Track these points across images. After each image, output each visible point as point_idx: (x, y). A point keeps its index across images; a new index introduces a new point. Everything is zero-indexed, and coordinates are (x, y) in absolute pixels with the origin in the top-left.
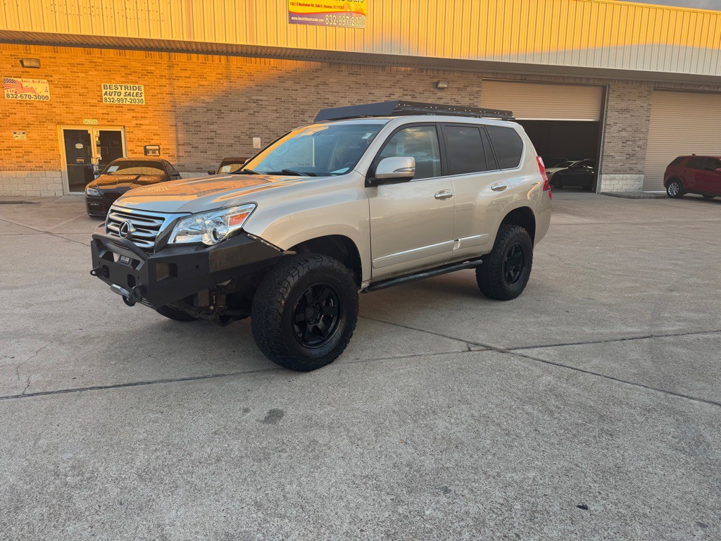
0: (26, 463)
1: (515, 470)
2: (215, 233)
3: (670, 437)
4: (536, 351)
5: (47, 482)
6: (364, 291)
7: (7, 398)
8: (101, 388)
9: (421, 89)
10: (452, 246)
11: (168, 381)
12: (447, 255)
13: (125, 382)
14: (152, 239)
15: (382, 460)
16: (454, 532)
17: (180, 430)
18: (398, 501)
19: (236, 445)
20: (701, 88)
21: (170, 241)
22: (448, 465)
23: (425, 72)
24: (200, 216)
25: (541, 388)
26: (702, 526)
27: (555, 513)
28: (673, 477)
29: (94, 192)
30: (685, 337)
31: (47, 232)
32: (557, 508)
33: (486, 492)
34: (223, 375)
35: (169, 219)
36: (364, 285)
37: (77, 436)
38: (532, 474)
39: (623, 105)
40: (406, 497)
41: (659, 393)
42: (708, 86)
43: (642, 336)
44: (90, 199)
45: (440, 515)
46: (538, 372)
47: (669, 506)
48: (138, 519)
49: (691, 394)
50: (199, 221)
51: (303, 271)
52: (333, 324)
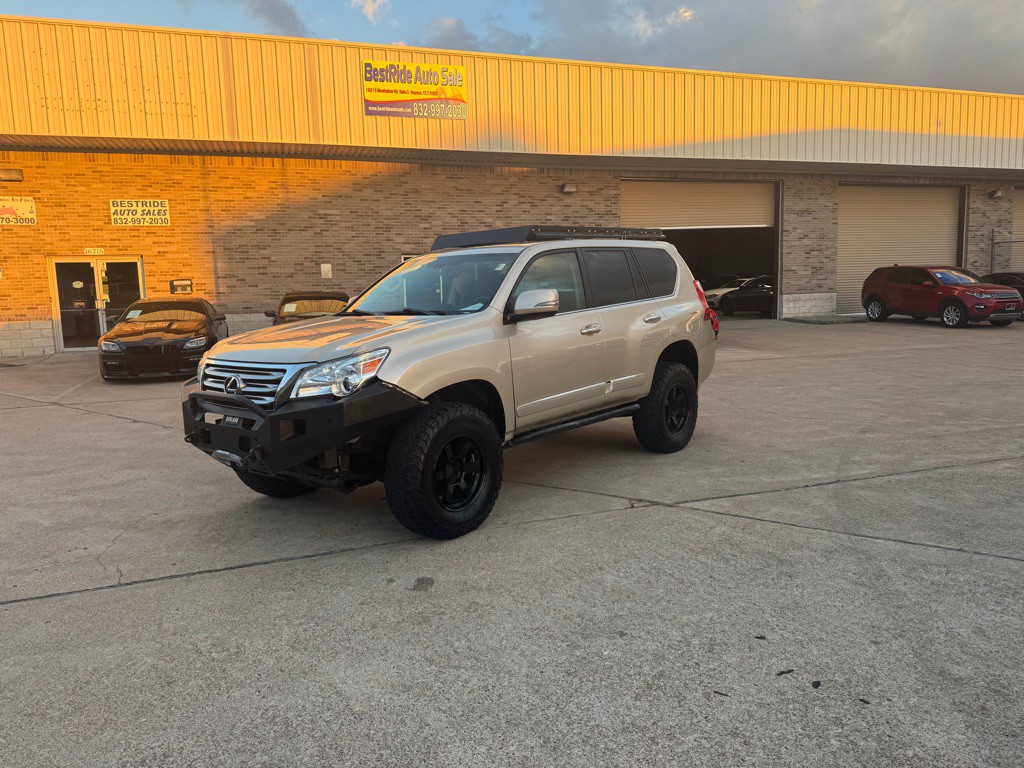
0: (158, 646)
1: (691, 613)
2: (346, 384)
3: (850, 574)
4: (707, 503)
5: (191, 659)
6: (507, 445)
7: (102, 588)
8: (211, 571)
9: (542, 195)
10: (603, 389)
11: (287, 559)
12: (598, 399)
13: (238, 564)
14: (271, 394)
15: (552, 613)
16: (634, 665)
17: (321, 604)
18: (573, 646)
19: (389, 613)
20: (898, 181)
21: (293, 396)
22: (621, 613)
23: (546, 172)
24: (327, 366)
25: (715, 539)
26: (876, 643)
27: (733, 645)
28: (851, 608)
29: (112, 347)
30: (876, 480)
31: (54, 403)
32: (735, 640)
33: (662, 632)
34: (352, 549)
35: (291, 371)
36: (508, 437)
37: (205, 618)
38: (709, 615)
39: (802, 205)
40: (582, 642)
41: (842, 536)
42: (906, 178)
43: (827, 481)
44: (106, 356)
45: (619, 654)
46: (711, 523)
47: (845, 630)
48: (306, 681)
49: (877, 534)
50: (326, 370)
51: (442, 422)
52: (476, 482)
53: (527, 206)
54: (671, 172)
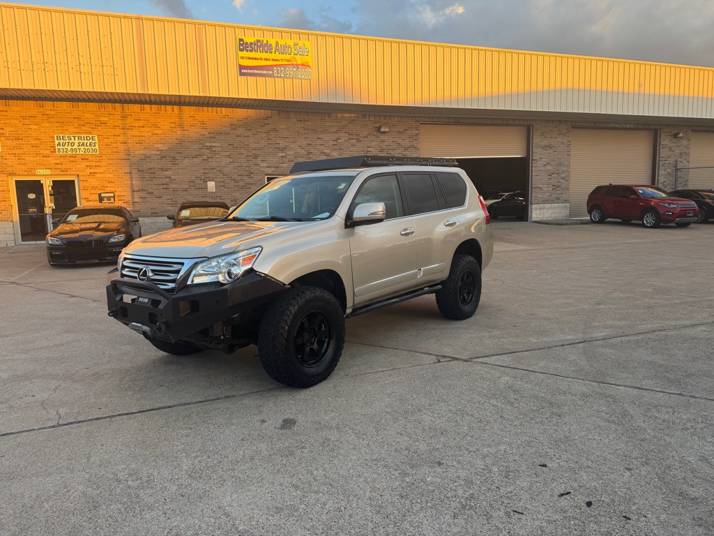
0: (87, 476)
1: (489, 446)
2: (229, 273)
3: (603, 414)
4: (493, 358)
5: (112, 487)
6: (348, 317)
7: (45, 428)
8: (128, 414)
9: (365, 134)
10: (416, 274)
11: (186, 404)
12: (413, 282)
13: (148, 408)
14: (173, 281)
15: (386, 447)
16: (451, 489)
17: (212, 440)
18: (404, 474)
19: (263, 447)
20: (612, 125)
21: (189, 282)
22: (438, 446)
23: (367, 117)
24: (215, 260)
25: (501, 386)
26: (629, 469)
27: (523, 472)
28: (607, 441)
29: (56, 241)
30: (612, 340)
31: (13, 283)
32: (524, 468)
33: (470, 462)
34: (233, 396)
35: (188, 264)
36: (349, 311)
37: (123, 452)
38: (503, 447)
39: (546, 142)
40: (410, 471)
41: (593, 383)
42: (617, 123)
43: (578, 341)
44: (52, 248)
45: (439, 480)
46: (498, 374)
47: (605, 459)
48: (201, 504)
49: (618, 383)
50: (214, 264)
51: (301, 301)
52: (325, 345)
53: (354, 141)
54: (455, 118)
